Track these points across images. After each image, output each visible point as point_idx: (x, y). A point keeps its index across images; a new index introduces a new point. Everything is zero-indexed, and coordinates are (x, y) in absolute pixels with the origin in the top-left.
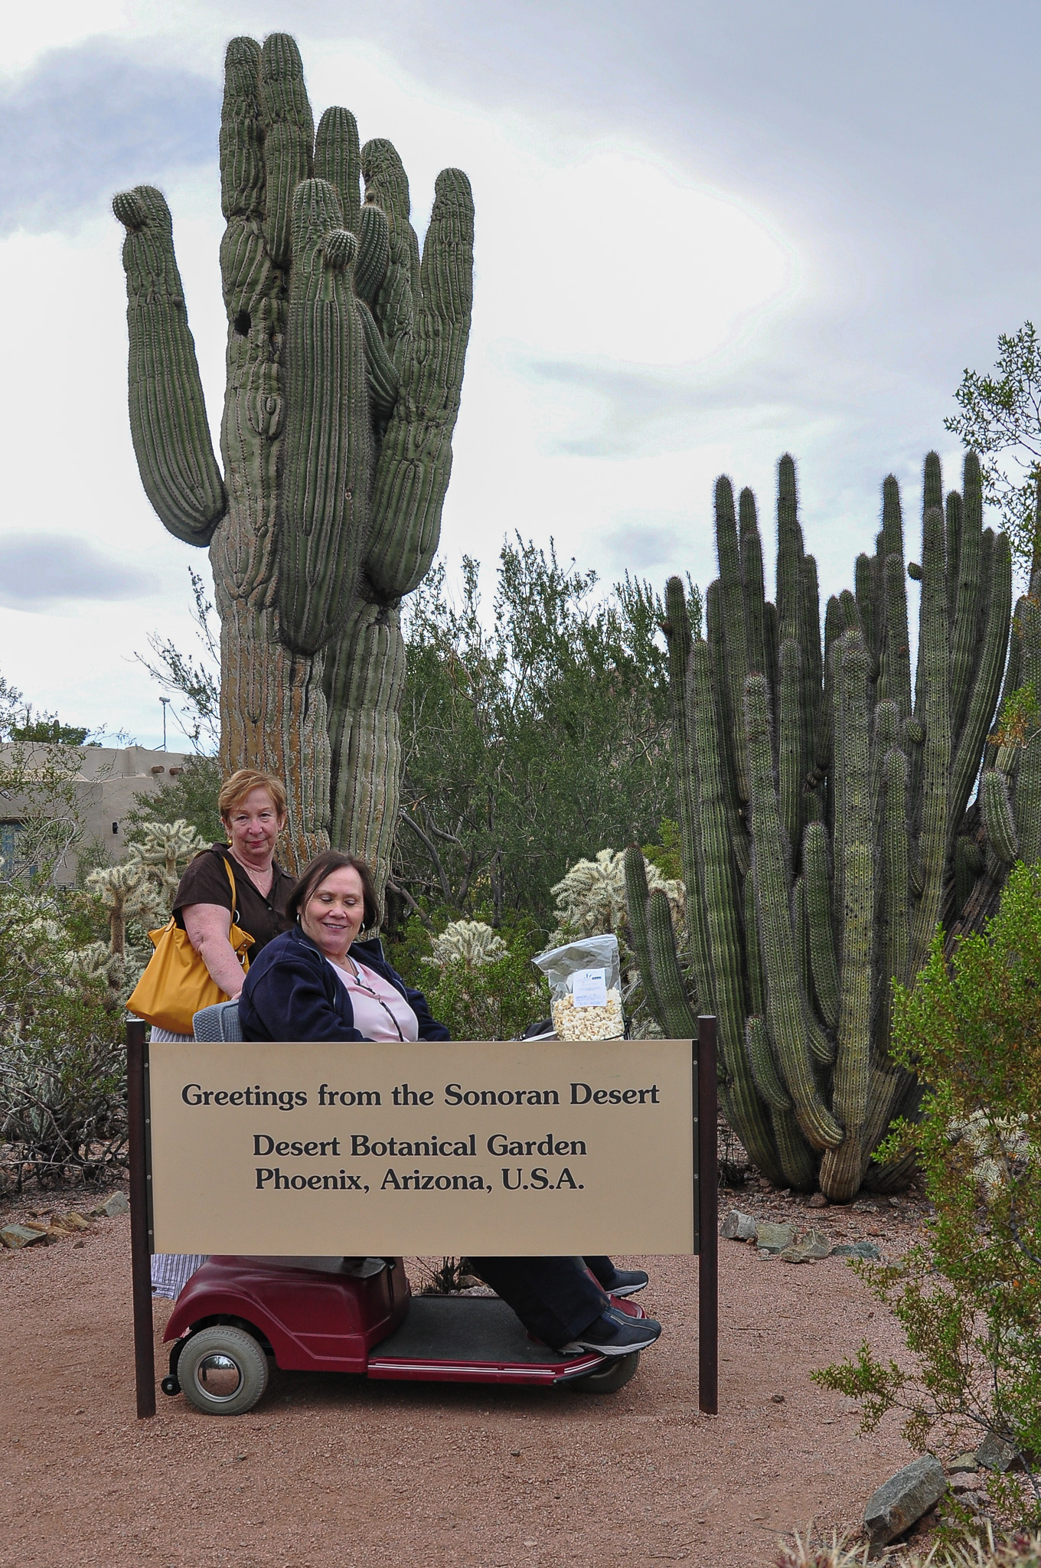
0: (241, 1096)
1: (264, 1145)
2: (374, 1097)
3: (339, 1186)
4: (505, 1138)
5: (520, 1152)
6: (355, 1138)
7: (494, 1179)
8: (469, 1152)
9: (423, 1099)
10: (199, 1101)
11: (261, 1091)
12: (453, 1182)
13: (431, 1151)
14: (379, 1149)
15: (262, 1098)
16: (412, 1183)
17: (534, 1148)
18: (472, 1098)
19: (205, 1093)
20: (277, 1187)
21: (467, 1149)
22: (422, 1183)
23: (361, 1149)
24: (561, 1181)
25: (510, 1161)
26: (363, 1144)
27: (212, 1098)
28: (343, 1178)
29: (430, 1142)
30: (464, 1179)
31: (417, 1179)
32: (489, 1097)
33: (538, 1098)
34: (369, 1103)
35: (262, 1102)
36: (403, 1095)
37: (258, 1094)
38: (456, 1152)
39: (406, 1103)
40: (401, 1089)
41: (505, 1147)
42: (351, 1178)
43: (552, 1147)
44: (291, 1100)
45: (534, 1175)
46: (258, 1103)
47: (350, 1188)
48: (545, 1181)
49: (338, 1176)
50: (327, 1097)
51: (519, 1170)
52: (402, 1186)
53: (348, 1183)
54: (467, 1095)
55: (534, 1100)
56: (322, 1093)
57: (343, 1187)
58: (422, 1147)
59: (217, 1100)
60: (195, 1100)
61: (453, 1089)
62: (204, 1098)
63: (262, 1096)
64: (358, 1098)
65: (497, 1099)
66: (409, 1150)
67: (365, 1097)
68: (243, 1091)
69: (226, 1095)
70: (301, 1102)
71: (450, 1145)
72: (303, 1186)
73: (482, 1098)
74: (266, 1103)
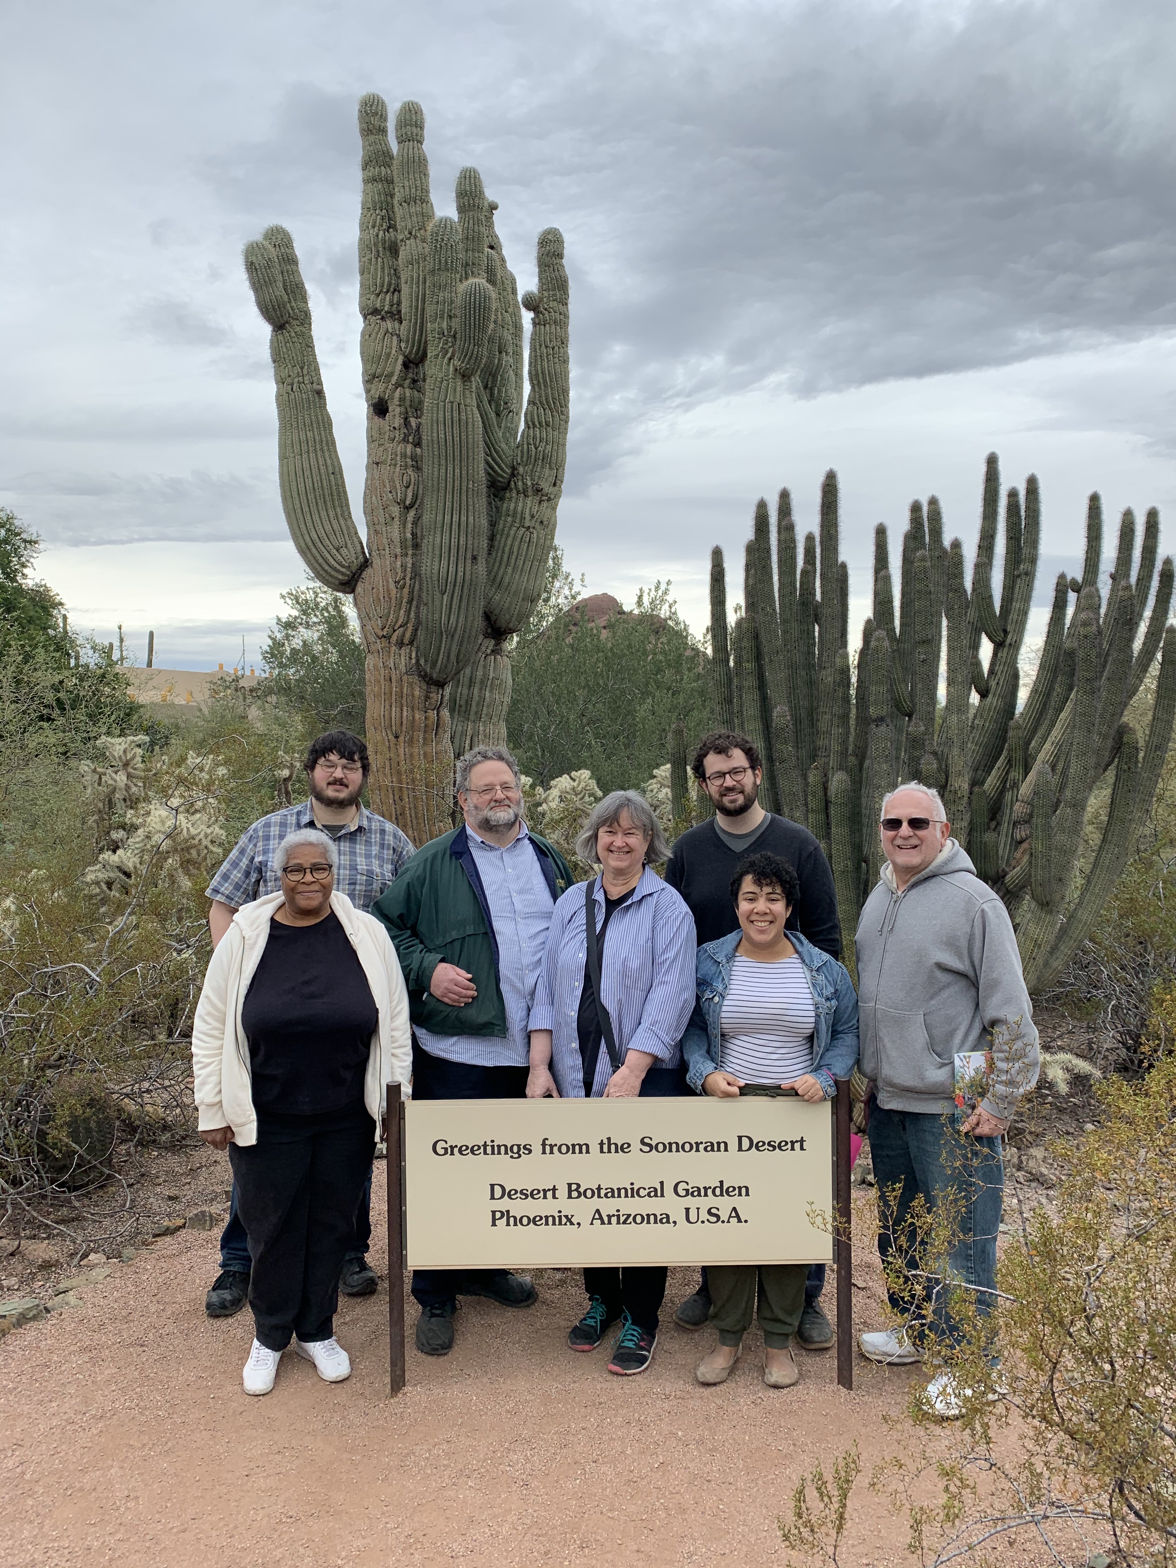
0: (479, 1148)
1: (498, 1192)
2: (584, 1147)
3: (557, 1223)
4: (687, 1183)
5: (699, 1195)
6: (570, 1185)
7: (678, 1215)
8: (659, 1194)
9: (623, 1148)
10: (446, 1153)
11: (495, 1144)
12: (646, 1218)
13: (629, 1195)
14: (589, 1193)
15: (496, 1149)
16: (614, 1220)
17: (710, 1192)
18: (661, 1147)
19: (451, 1146)
20: (508, 1224)
21: (657, 1192)
22: (622, 1219)
23: (575, 1194)
24: (730, 1217)
25: (691, 1202)
26: (576, 1190)
27: (456, 1150)
28: (560, 1217)
29: (629, 1187)
30: (655, 1216)
31: (618, 1216)
32: (674, 1146)
33: (712, 1147)
34: (580, 1152)
35: (496, 1152)
36: (608, 1146)
37: (493, 1147)
38: (649, 1195)
39: (609, 1151)
40: (605, 1141)
41: (687, 1190)
42: (566, 1217)
43: (723, 1190)
44: (519, 1151)
45: (709, 1212)
46: (493, 1153)
47: (565, 1224)
48: (718, 1217)
49: (556, 1215)
50: (548, 1148)
51: (698, 1209)
52: (606, 1222)
53: (564, 1220)
54: (657, 1145)
55: (709, 1149)
56: (544, 1145)
57: (560, 1224)
58: (623, 1191)
59: (460, 1152)
60: (442, 1152)
61: (647, 1140)
62: (450, 1150)
63: (496, 1148)
64: (571, 1149)
65: (680, 1148)
66: (613, 1193)
67: (577, 1148)
68: (481, 1144)
69: (467, 1148)
70: (527, 1152)
71: (645, 1189)
72: (528, 1224)
73: (668, 1147)
74: (499, 1153)
